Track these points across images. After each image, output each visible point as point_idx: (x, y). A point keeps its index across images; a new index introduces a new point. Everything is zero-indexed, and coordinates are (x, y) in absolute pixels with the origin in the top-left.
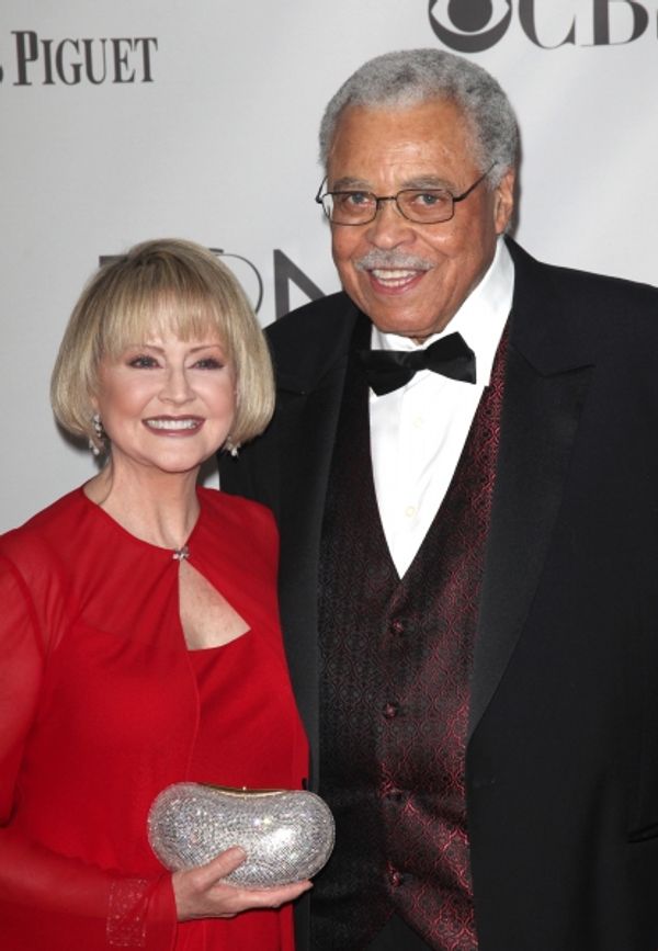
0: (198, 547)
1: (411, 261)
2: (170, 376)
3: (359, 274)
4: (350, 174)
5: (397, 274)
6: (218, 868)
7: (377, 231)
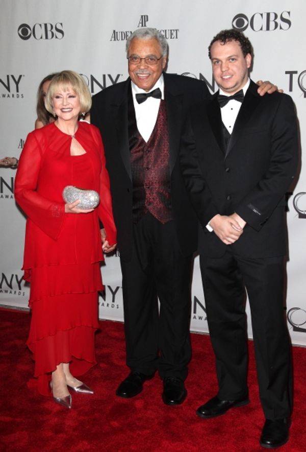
0: (78, 136)
1: (148, 72)
2: (63, 100)
3: (135, 75)
4: (134, 53)
5: (144, 76)
6: (74, 204)
7: (140, 66)
